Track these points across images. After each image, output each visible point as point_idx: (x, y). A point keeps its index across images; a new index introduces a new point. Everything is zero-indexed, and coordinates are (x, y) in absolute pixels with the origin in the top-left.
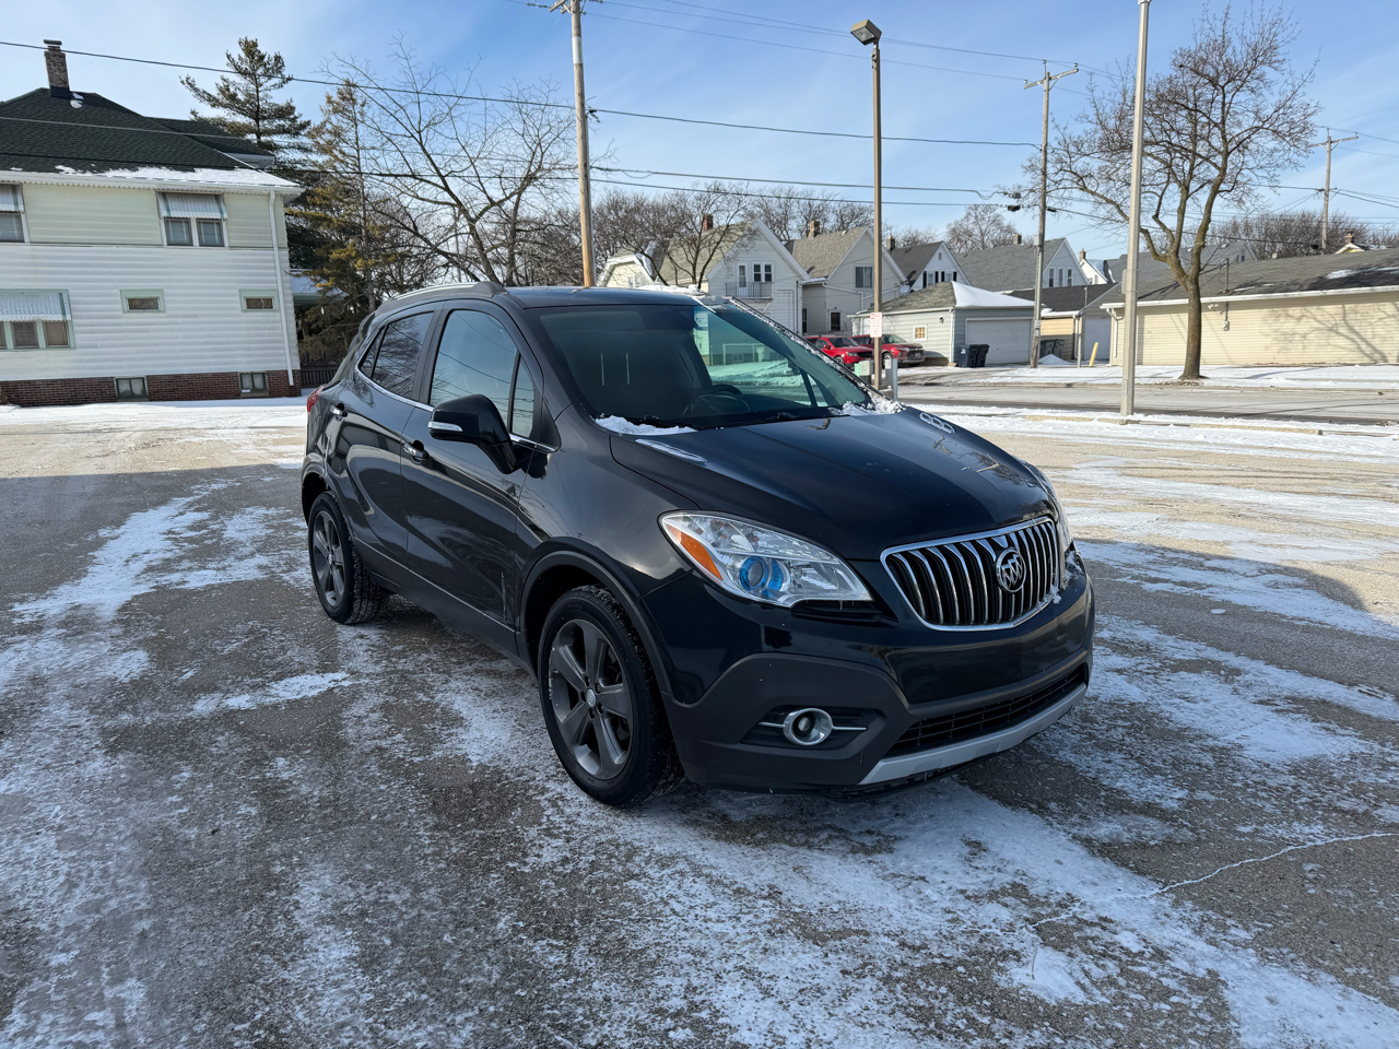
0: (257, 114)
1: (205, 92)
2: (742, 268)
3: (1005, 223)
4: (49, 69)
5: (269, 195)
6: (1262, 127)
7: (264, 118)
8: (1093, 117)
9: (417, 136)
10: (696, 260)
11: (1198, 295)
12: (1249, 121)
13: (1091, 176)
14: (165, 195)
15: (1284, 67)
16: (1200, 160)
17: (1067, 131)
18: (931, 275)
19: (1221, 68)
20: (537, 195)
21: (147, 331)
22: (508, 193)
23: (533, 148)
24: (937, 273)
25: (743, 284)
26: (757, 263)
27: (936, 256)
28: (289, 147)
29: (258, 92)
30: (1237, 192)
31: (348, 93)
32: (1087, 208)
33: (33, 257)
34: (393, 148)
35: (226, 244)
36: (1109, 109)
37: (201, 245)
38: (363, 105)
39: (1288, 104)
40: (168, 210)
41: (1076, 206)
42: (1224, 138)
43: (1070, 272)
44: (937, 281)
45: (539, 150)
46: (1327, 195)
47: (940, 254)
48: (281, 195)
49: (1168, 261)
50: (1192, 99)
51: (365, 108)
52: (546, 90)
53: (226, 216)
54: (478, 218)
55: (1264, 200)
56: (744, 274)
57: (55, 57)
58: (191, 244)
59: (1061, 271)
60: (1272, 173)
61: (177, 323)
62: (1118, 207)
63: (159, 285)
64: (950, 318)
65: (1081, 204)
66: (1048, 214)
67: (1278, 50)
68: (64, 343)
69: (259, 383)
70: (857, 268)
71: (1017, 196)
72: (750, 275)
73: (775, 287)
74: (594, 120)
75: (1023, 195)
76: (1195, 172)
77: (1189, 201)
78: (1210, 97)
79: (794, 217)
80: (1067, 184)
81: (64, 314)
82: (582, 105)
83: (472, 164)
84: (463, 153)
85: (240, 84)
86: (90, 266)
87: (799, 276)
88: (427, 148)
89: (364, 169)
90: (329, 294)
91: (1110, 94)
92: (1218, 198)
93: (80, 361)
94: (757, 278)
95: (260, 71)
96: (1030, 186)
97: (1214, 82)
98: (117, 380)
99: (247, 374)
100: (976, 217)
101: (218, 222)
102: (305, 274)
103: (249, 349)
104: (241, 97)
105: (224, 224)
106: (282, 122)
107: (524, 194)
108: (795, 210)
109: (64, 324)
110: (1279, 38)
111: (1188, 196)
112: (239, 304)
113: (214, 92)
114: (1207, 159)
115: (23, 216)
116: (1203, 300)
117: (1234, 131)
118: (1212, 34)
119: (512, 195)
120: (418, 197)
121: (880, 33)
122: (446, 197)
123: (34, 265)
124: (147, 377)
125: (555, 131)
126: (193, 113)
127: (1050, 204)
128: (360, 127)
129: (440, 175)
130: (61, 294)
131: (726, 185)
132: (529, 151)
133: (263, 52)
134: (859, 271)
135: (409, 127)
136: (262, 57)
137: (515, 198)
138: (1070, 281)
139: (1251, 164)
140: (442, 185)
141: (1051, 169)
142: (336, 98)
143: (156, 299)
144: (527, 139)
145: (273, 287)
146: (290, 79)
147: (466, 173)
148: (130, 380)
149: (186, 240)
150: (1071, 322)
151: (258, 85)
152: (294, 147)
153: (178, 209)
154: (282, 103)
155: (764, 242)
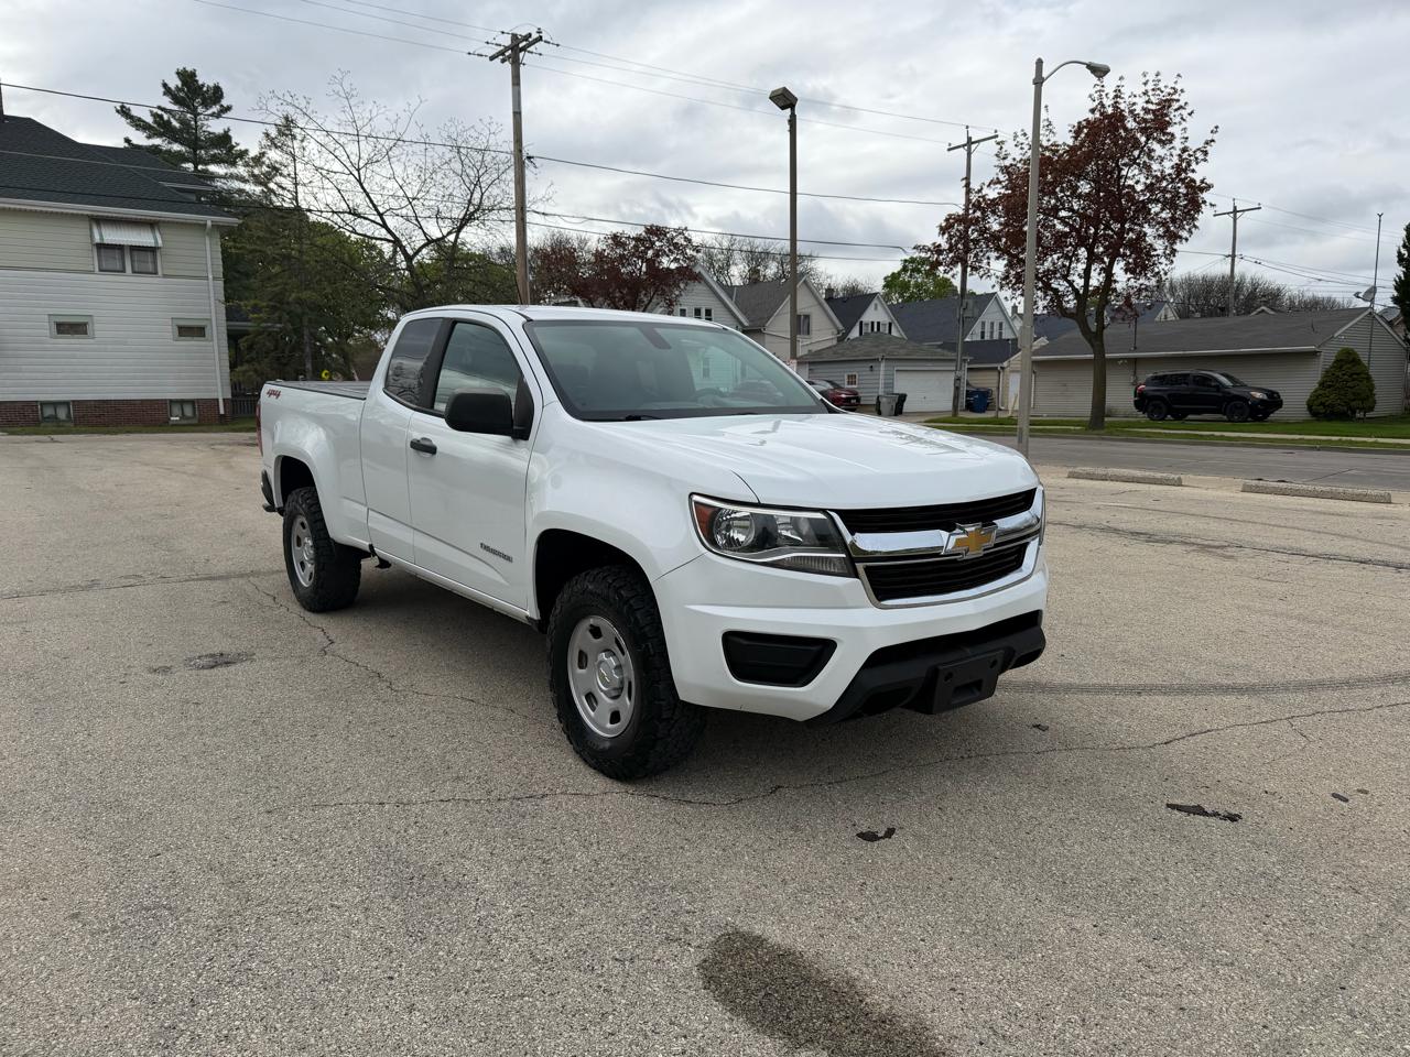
0: (194, 143)
1: (140, 119)
2: (683, 311)
5: (205, 225)
7: (202, 148)
9: (356, 173)
11: (1101, 351)
14: (98, 221)
18: (867, 324)
21: (74, 357)
22: (446, 231)
23: (472, 189)
26: (698, 307)
27: (872, 306)
28: (225, 177)
29: (196, 122)
31: (287, 127)
34: (331, 185)
35: (160, 273)
37: (134, 272)
38: (302, 141)
40: (101, 235)
43: (1001, 324)
44: (872, 329)
45: (478, 189)
46: (1233, 261)
47: (876, 305)
48: (217, 226)
49: (1075, 318)
51: (304, 144)
52: (486, 133)
53: (161, 245)
54: (416, 253)
58: (124, 271)
59: (992, 324)
61: (106, 350)
63: (88, 312)
64: (880, 367)
66: (968, 270)
69: (188, 411)
74: (532, 167)
77: (1094, 264)
79: (737, 263)
83: (410, 203)
84: (401, 193)
85: (176, 112)
86: (18, 290)
87: (741, 323)
88: (365, 185)
89: (302, 204)
90: (266, 326)
93: (4, 385)
95: (199, 100)
98: (44, 404)
99: (177, 401)
100: (912, 270)
101: (153, 250)
103: (179, 377)
104: (175, 124)
105: (159, 253)
106: (219, 151)
107: (462, 235)
108: (737, 256)
111: (1093, 260)
112: (169, 331)
113: (150, 120)
119: (449, 233)
120: (356, 233)
121: (797, 100)
122: (384, 233)
124: (73, 401)
125: (494, 172)
126: (127, 140)
128: (299, 162)
129: (381, 215)
132: (467, 191)
133: (200, 83)
134: (798, 318)
135: (348, 165)
136: (200, 87)
137: (453, 237)
138: (1001, 334)
140: (378, 220)
142: (273, 132)
143: (85, 324)
144: (467, 180)
145: (206, 316)
146: (229, 108)
147: (404, 212)
148: (55, 404)
149: (118, 267)
150: (996, 373)
151: (196, 115)
152: (232, 177)
153: (111, 236)
154: (219, 132)
155: (705, 287)
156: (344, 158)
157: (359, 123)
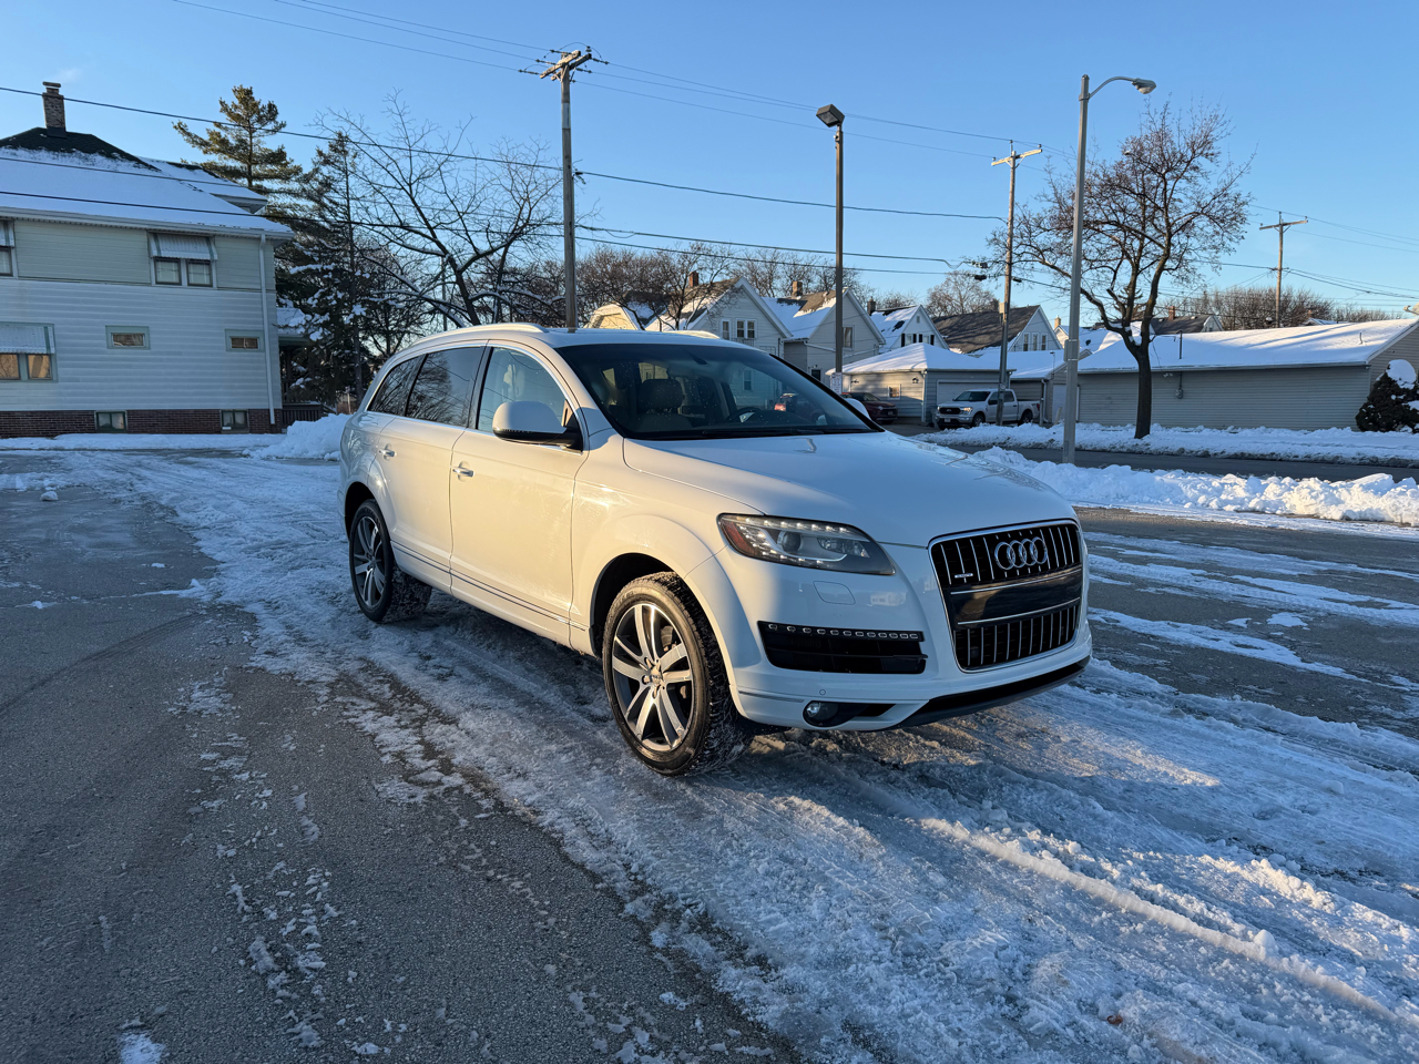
0: (250, 158)
1: (196, 136)
2: (726, 324)
3: (984, 289)
4: (46, 110)
5: (259, 239)
6: (1199, 214)
7: (256, 163)
8: (1052, 196)
9: (407, 188)
11: (1147, 365)
12: (1190, 207)
13: (1051, 250)
14: (156, 235)
15: (1218, 159)
16: (1147, 240)
18: (909, 336)
20: (523, 249)
21: (130, 367)
22: (495, 246)
23: (521, 204)
24: (915, 335)
26: (741, 320)
27: (914, 319)
28: (279, 192)
29: (251, 138)
30: (1183, 270)
31: (340, 145)
33: (21, 291)
34: (383, 200)
35: (215, 285)
36: (1065, 190)
37: (189, 285)
38: (355, 157)
39: (1225, 192)
40: (158, 250)
41: (1037, 277)
42: (1167, 220)
43: (1044, 337)
44: (915, 341)
45: (527, 205)
46: (1280, 274)
47: (918, 318)
48: (272, 240)
51: (357, 160)
52: (535, 149)
53: (216, 258)
54: (464, 268)
56: (727, 330)
57: (53, 99)
58: (180, 284)
59: (1036, 337)
61: (161, 360)
63: (144, 323)
64: (922, 379)
65: (1042, 275)
66: (1013, 283)
67: (1214, 144)
68: (51, 377)
69: (240, 419)
71: (984, 265)
72: (732, 331)
73: (757, 343)
74: (580, 183)
75: (989, 265)
76: (1144, 251)
77: (1140, 277)
78: (1154, 183)
79: (779, 277)
80: (1029, 257)
81: (48, 347)
83: (461, 217)
84: (451, 207)
85: (233, 130)
86: (77, 301)
87: (780, 334)
88: (417, 200)
89: (353, 218)
92: (1165, 277)
93: (63, 394)
94: (741, 333)
95: (254, 118)
96: (994, 258)
97: (1156, 169)
98: (97, 414)
99: (229, 411)
100: (956, 283)
101: (207, 263)
103: (232, 387)
104: (233, 142)
105: (214, 266)
106: (274, 167)
107: (511, 249)
108: (780, 270)
109: (48, 357)
110: (1214, 133)
111: (1139, 273)
112: (223, 342)
113: (206, 138)
114: (1151, 240)
115: (13, 252)
117: (1173, 216)
118: (1153, 126)
119: (498, 247)
120: (406, 246)
121: (843, 117)
122: (434, 246)
123: (22, 298)
124: (129, 411)
125: (540, 187)
127: (1015, 274)
128: (352, 180)
129: (431, 229)
130: (46, 328)
132: (517, 206)
133: (257, 99)
135: (400, 180)
136: (256, 105)
137: (501, 251)
138: (1044, 346)
139: (1196, 245)
140: (429, 234)
141: (1015, 244)
142: (326, 150)
143: (141, 336)
144: (516, 195)
145: (259, 327)
146: (283, 125)
147: (454, 226)
148: (111, 414)
149: (175, 280)
150: (1040, 386)
151: (252, 131)
152: (284, 192)
153: (169, 249)
154: (274, 149)
155: (747, 301)
157: (412, 140)
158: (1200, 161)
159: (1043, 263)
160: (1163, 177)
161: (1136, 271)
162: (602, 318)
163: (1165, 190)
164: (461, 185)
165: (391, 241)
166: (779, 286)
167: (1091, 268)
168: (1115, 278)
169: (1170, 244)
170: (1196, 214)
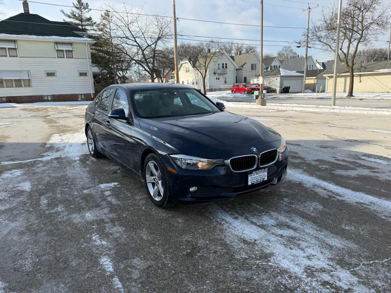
0: (81, 20)
1: (67, 14)
2: (219, 64)
3: (294, 52)
4: (24, 7)
5: (86, 43)
6: (373, 22)
7: (84, 21)
8: (323, 20)
9: (127, 26)
10: (206, 62)
11: (353, 72)
12: (370, 21)
13: (322, 37)
14: (56, 43)
15: (381, 5)
16: (354, 32)
17: (315, 24)
19: (362, 5)
20: (161, 43)
21: (52, 82)
22: (153, 43)
23: (160, 30)
24: (274, 66)
25: (219, 69)
26: (223, 63)
27: (274, 61)
29: (82, 14)
30: (365, 42)
31: (107, 14)
32: (320, 47)
33: (20, 61)
34: (121, 29)
35: (74, 57)
36: (328, 17)
37: (67, 58)
38: (111, 17)
39: (382, 15)
40: (58, 48)
41: (317, 46)
42: (362, 26)
43: (313, 66)
44: (274, 68)
45: (162, 30)
46: (390, 43)
47: (276, 60)
48: (89, 43)
49: (344, 62)
50: (353, 14)
51: (112, 18)
52: (164, 12)
53: (74, 49)
54: (144, 50)
55: (373, 44)
56: (219, 66)
57: (25, 4)
58: (64, 57)
59: (310, 65)
60: (376, 36)
61: (60, 80)
62: (330, 46)
63: (55, 69)
64: (279, 79)
65: (319, 45)
66: (308, 49)
68: (29, 85)
69: (83, 97)
70: (252, 64)
71: (300, 43)
72: (221, 66)
73: (228, 69)
74: (178, 21)
75: (301, 43)
76: (353, 36)
77: (351, 45)
78: (358, 13)
79: (233, 50)
80: (314, 39)
81: (29, 77)
82: (175, 17)
83: (143, 34)
84: (140, 31)
85: (77, 12)
86: (36, 64)
87: (235, 66)
88: (130, 30)
89: (112, 36)
90: (103, 72)
91: (328, 13)
92: (360, 43)
93: (34, 91)
94: (223, 67)
95: (82, 8)
96: (304, 40)
97: (360, 9)
98: (44, 96)
99: (80, 94)
100: (285, 50)
101: (72, 51)
102: (96, 66)
103: (80, 87)
104: (77, 15)
105: (73, 51)
106: (88, 22)
107: (157, 43)
108: (233, 47)
109: (29, 80)
111: (351, 43)
112: (78, 74)
113: (70, 14)
114: (356, 32)
115: (17, 49)
116: (354, 74)
117: (365, 23)
119: (154, 43)
120: (127, 44)
122: (135, 44)
123: (21, 63)
124: (52, 95)
125: (166, 24)
126: (64, 20)
127: (309, 45)
128: (111, 24)
129: (135, 38)
130: (28, 72)
131: (215, 40)
132: (159, 30)
133: (83, 2)
134: (252, 65)
135: (125, 24)
136: (82, 4)
137: (155, 44)
138: (313, 68)
139: (370, 33)
140: (135, 40)
141: (310, 35)
142: (104, 15)
143: (54, 73)
144: (158, 27)
145: (87, 70)
146: (91, 9)
147: (141, 37)
148: (47, 96)
149: (63, 56)
150: (314, 80)
151: (82, 12)
152: (92, 30)
153: (60, 48)
154: (88, 17)
155: (225, 57)
156: (124, 22)
157: (128, 11)
158: (375, 5)
159: (320, 41)
160: (363, 11)
161: (350, 42)
162: (182, 64)
163: (363, 16)
164: (143, 24)
165: (123, 42)
166: (234, 52)
167: (334, 42)
168: (342, 45)
169: (362, 33)
170: (371, 23)
